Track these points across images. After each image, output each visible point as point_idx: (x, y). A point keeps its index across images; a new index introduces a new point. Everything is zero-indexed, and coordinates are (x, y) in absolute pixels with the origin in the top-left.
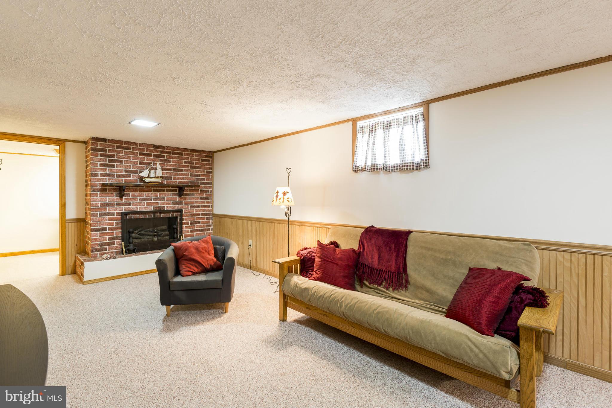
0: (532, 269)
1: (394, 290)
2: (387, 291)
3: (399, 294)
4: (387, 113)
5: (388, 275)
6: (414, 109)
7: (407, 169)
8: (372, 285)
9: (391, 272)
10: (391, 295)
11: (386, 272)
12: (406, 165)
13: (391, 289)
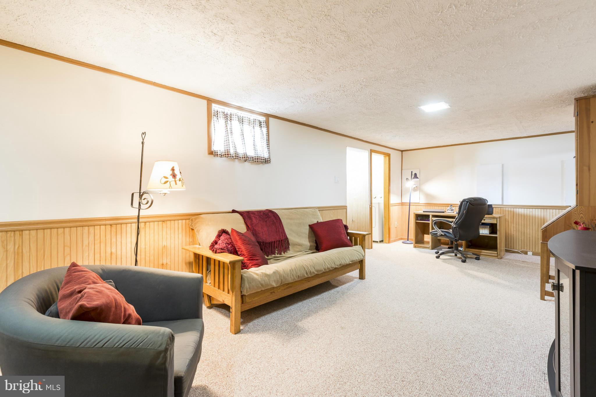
0: (321, 220)
1: (284, 253)
2: (281, 255)
3: (289, 254)
4: (240, 108)
5: (278, 244)
6: (260, 115)
7: (258, 161)
8: (270, 256)
9: (278, 241)
10: (286, 256)
11: (276, 242)
12: (257, 158)
13: (282, 253)
